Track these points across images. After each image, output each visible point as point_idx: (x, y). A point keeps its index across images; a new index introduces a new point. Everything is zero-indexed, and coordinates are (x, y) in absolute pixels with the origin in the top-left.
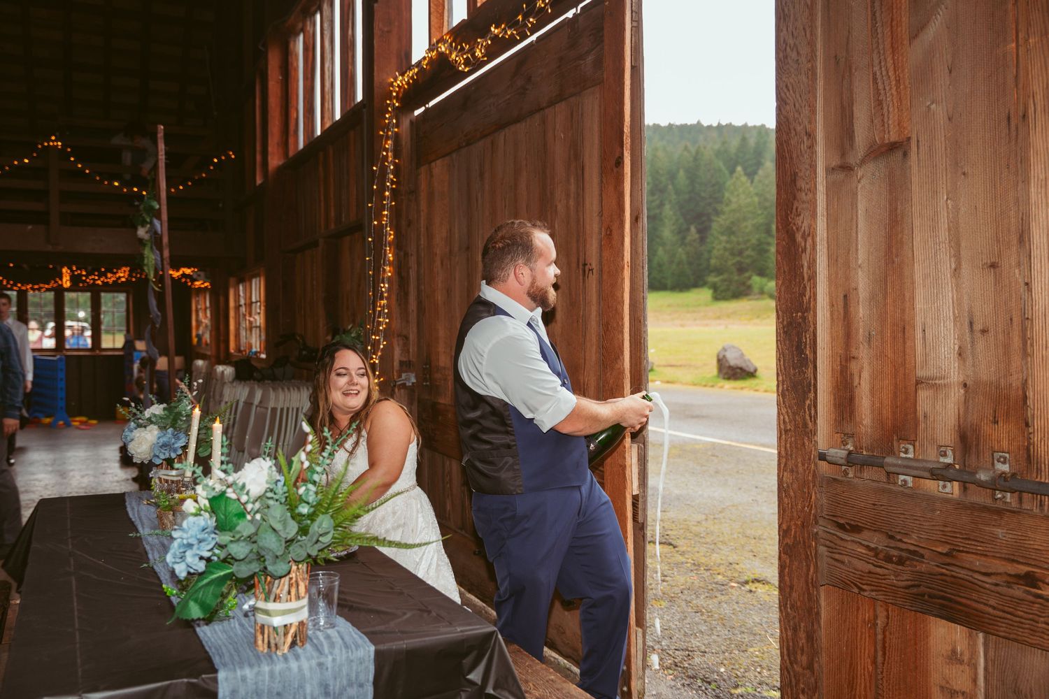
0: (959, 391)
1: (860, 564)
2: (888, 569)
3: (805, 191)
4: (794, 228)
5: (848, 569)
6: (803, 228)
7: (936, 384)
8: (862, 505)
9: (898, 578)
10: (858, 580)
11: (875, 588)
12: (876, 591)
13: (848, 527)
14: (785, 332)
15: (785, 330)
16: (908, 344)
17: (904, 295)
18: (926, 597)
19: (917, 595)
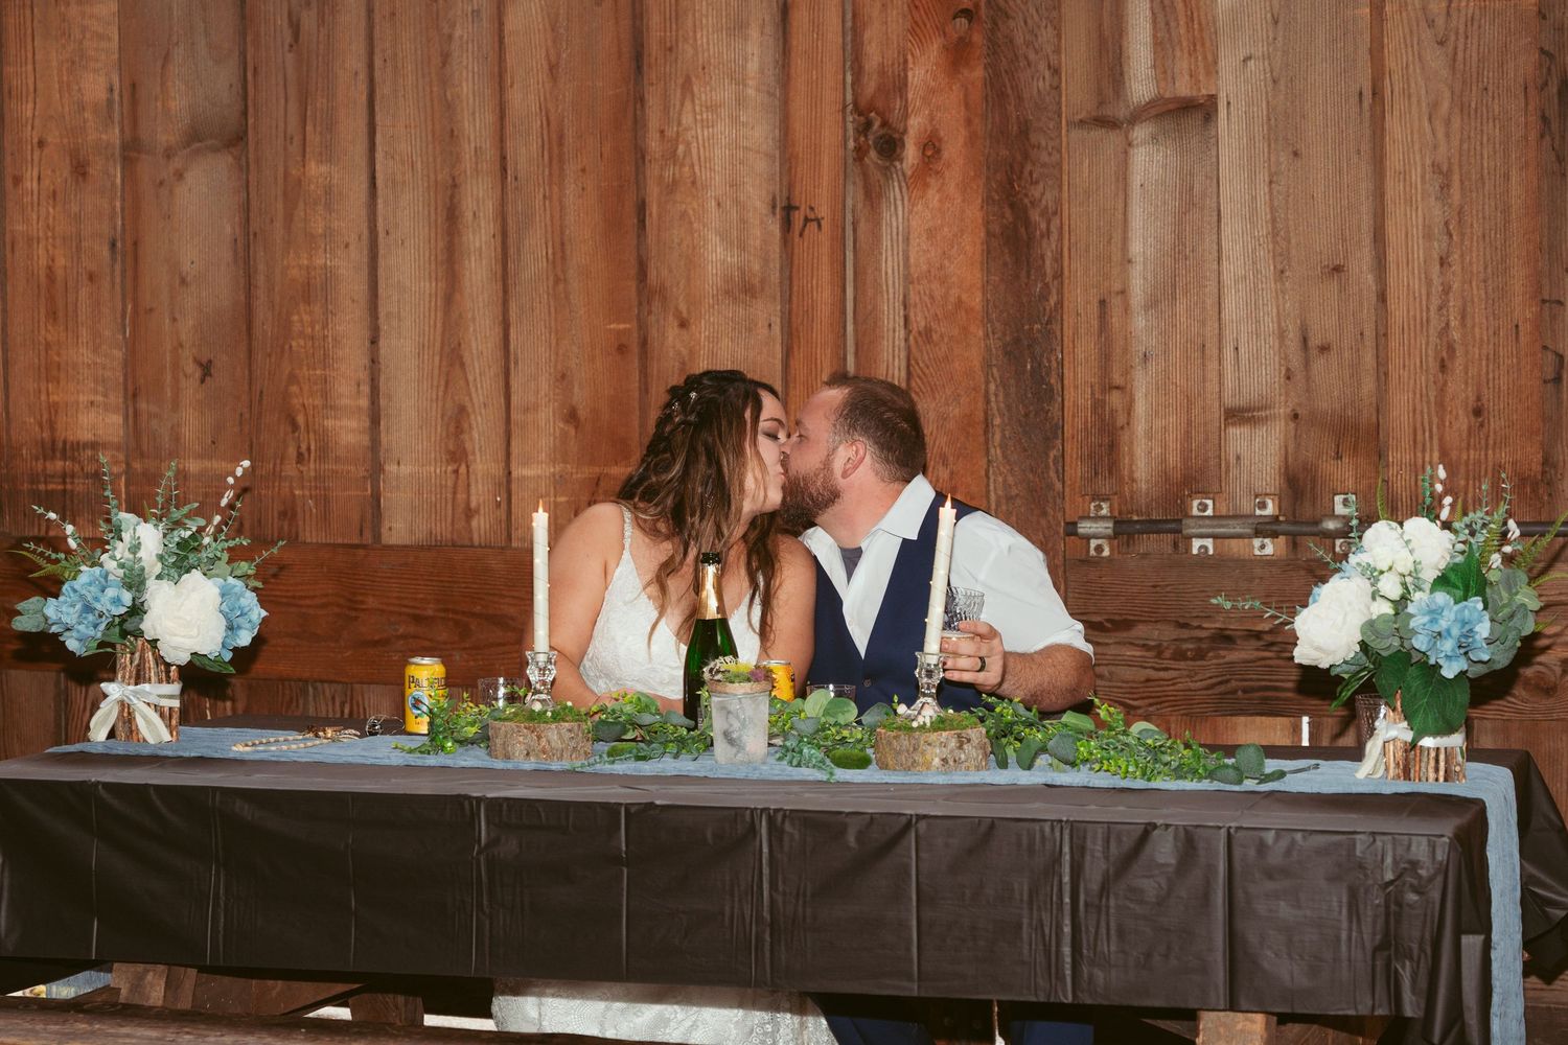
0: (1287, 424)
1: (1128, 673)
2: (1179, 669)
3: (1047, 148)
4: (1026, 201)
5: (1111, 684)
6: (1044, 202)
7: (1254, 417)
8: (1135, 589)
9: (1196, 678)
10: (1127, 696)
11: (1151, 701)
12: (1157, 704)
13: (1108, 625)
14: (1007, 353)
15: (1008, 349)
16: (1213, 365)
17: (1204, 302)
18: (1240, 693)
19: (1226, 694)
